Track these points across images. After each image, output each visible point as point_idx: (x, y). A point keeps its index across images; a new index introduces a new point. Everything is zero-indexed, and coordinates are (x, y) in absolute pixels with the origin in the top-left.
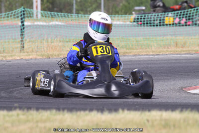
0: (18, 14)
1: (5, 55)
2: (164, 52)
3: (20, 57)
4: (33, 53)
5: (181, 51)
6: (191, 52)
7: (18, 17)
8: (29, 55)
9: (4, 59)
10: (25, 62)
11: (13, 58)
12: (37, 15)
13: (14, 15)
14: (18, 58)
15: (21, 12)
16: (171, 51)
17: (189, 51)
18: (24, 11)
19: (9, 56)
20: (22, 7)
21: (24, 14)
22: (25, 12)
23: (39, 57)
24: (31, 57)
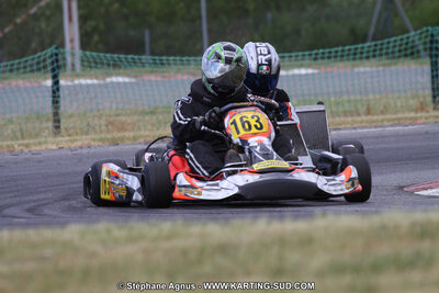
0: (44, 60)
1: (26, 142)
2: (348, 123)
3: (58, 144)
4: (84, 137)
5: (382, 121)
6: (402, 121)
7: (45, 67)
8: (75, 140)
9: (26, 150)
10: (70, 153)
11: (44, 147)
12: (73, 65)
13: (38, 63)
14: (54, 147)
15: (52, 56)
16: (362, 122)
17: (399, 119)
18: (56, 55)
19: (35, 144)
20: (54, 46)
21: (57, 61)
22: (60, 56)
23: (96, 144)
24: (79, 144)
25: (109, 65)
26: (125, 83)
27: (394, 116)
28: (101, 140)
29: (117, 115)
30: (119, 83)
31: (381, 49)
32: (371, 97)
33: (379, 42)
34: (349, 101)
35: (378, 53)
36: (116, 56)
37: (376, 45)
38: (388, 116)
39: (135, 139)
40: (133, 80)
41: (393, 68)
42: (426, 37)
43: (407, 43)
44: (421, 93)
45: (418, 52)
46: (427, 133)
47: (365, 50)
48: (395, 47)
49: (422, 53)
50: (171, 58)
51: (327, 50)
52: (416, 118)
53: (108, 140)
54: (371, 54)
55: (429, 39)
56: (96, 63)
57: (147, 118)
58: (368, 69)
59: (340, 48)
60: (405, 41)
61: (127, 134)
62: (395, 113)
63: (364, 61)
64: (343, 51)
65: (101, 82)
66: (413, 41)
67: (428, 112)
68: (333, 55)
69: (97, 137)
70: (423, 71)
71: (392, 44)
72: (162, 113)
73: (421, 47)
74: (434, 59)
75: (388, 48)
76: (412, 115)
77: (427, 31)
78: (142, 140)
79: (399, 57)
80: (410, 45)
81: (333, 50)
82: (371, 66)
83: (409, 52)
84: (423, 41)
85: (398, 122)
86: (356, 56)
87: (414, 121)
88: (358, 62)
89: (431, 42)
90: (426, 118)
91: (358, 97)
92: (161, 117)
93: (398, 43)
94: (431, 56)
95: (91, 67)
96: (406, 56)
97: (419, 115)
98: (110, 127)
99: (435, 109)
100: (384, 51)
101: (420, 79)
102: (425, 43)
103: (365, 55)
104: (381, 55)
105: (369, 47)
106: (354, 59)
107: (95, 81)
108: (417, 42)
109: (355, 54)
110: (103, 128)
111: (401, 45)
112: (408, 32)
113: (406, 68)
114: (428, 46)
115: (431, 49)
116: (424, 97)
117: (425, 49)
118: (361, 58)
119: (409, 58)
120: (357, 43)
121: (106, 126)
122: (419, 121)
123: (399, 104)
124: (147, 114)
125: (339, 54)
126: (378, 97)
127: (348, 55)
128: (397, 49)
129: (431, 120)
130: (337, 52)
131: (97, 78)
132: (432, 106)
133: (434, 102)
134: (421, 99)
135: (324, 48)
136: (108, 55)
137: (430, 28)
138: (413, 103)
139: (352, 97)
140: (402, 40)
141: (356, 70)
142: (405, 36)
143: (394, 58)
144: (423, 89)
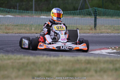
25: (6, 12)
26: (10, 17)
27: (84, 31)
28: (3, 32)
29: (8, 26)
30: (9, 17)
31: (81, 13)
32: (77, 25)
33: (81, 11)
34: (71, 26)
35: (80, 13)
36: (8, 9)
37: (80, 11)
38: (82, 31)
39: (12, 32)
40: (13, 17)
41: (84, 18)
42: (94, 10)
43: (88, 12)
44: (91, 25)
45: (91, 14)
46: (92, 36)
47: (77, 12)
48: (85, 12)
49: (92, 14)
50: (24, 11)
51: (66, 12)
52: (89, 32)
53: (5, 32)
54: (78, 14)
55: (94, 11)
56: (3, 11)
57: (16, 27)
58: (77, 18)
59: (70, 12)
60: (88, 11)
61: (10, 31)
62: (84, 30)
63: (76, 15)
64: (71, 12)
65: (4, 16)
66: (90, 11)
67: (93, 30)
68: (68, 13)
69: (2, 31)
70: (92, 19)
71: (84, 12)
72: (20, 26)
73: (92, 13)
74: (95, 16)
75: (83, 12)
76: (89, 31)
77: (94, 8)
78: (14, 33)
79: (86, 15)
80: (89, 12)
81: (68, 12)
82: (78, 17)
83: (89, 14)
84: (93, 11)
85: (85, 33)
86: (74, 14)
87: (89, 33)
88: (74, 16)
89: (95, 12)
90: (92, 32)
91: (74, 25)
92: (20, 27)
93: (86, 11)
94: (95, 15)
95: (2, 12)
96: (88, 15)
97: (90, 31)
98: (6, 29)
99: (95, 30)
100: (82, 13)
101: (91, 22)
102: (93, 12)
103: (77, 14)
104: (81, 14)
105: (78, 12)
106: (74, 15)
107: (2, 16)
108: (91, 11)
109: (74, 13)
110: (4, 29)
111: (87, 12)
112: (89, 8)
113: (88, 18)
114: (94, 12)
115: (95, 13)
116: (92, 26)
117: (93, 13)
118: (75, 15)
119: (88, 16)
120: (75, 11)
121: (5, 28)
122: (90, 33)
123: (85, 28)
124: (16, 26)
125: (70, 13)
126: (79, 25)
127: (72, 14)
128: (85, 13)
129: (93, 33)
130: (69, 12)
131: (3, 15)
132: (94, 29)
133: (95, 28)
134: (91, 27)
135: (66, 11)
136: (6, 9)
137: (95, 8)
138: (89, 28)
139: (72, 25)
140: (87, 10)
141: (74, 18)
142: (88, 9)
143: (84, 15)
144: (92, 24)
